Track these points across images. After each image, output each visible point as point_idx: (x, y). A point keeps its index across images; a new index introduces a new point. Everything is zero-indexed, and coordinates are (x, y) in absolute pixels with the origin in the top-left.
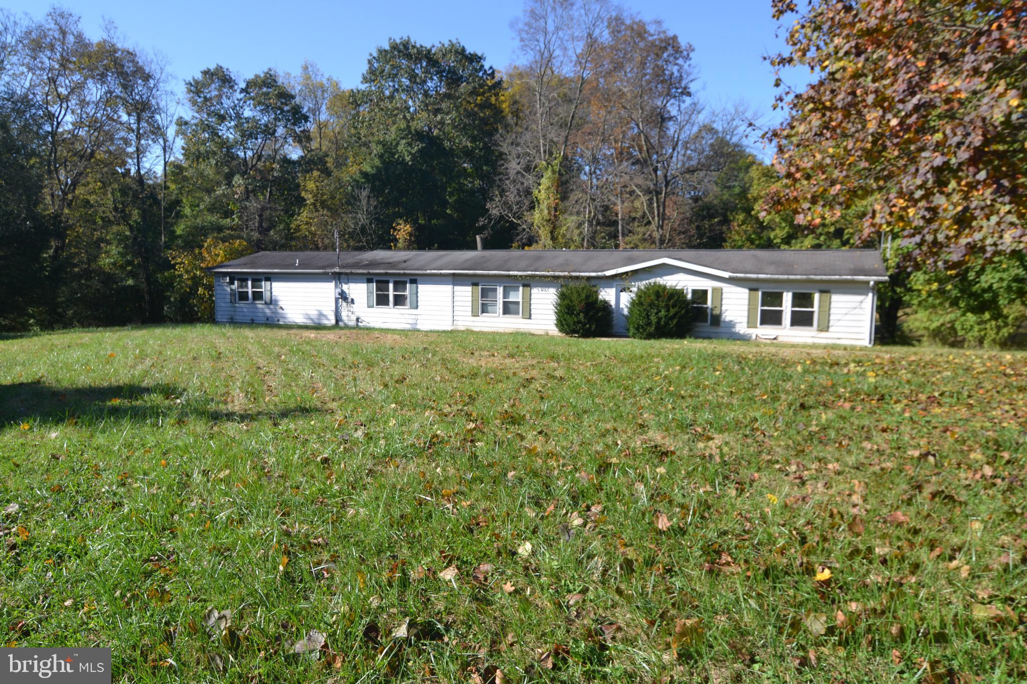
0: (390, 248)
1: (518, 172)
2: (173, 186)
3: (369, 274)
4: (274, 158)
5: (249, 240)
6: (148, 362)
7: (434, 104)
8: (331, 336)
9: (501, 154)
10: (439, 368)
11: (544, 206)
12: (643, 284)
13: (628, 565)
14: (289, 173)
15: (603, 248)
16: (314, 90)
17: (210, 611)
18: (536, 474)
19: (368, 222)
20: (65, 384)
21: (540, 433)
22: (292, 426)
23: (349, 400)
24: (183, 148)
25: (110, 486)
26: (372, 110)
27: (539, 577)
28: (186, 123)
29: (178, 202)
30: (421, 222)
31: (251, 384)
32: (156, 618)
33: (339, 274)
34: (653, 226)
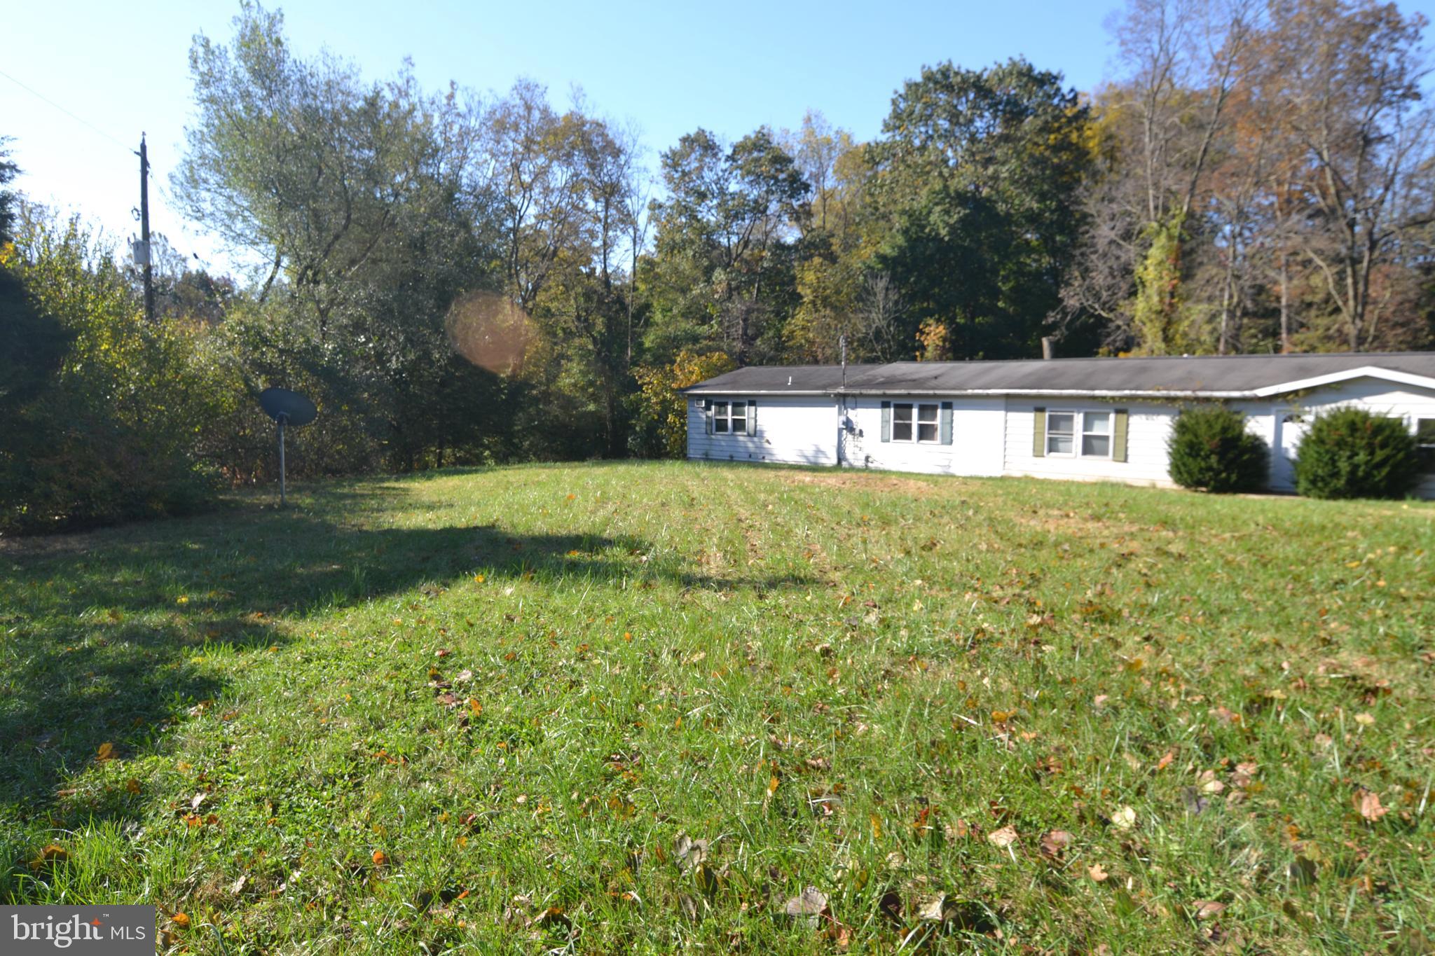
0: (914, 359)
1: (1112, 242)
2: (642, 287)
3: (884, 395)
4: (764, 244)
5: (730, 353)
6: (611, 507)
7: (984, 151)
8: (832, 480)
9: (1085, 216)
10: (984, 531)
11: (1152, 291)
12: (1325, 410)
13: (1306, 869)
14: (782, 263)
15: (1253, 352)
16: (818, 147)
17: (682, 838)
18: (1141, 704)
19: (884, 323)
20: (521, 530)
21: (1147, 639)
22: (782, 601)
23: (857, 569)
24: (656, 238)
25: (568, 659)
26: (895, 169)
27: (1148, 865)
28: (660, 206)
29: (647, 306)
30: (960, 320)
31: (731, 542)
32: (619, 835)
33: (845, 396)
34: (1345, 315)
